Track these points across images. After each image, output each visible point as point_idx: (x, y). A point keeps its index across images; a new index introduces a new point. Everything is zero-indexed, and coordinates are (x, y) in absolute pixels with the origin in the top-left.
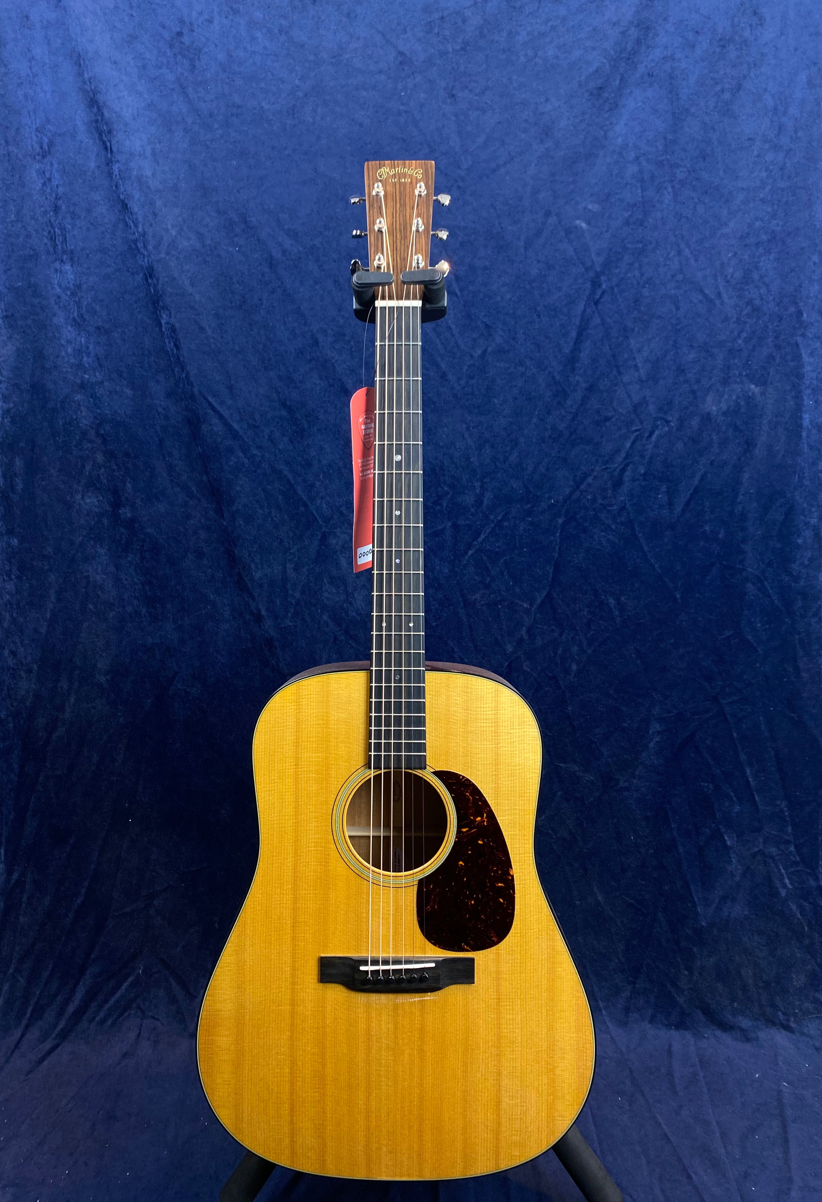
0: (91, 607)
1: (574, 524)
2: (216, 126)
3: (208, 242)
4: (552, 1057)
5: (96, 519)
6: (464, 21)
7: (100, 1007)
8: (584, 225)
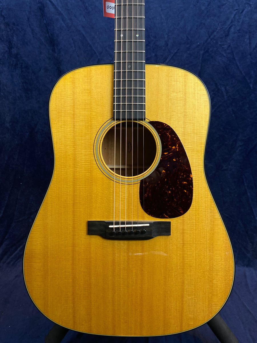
0: (2, 94)
1: (208, 54)
4: (212, 274)
5: (2, 55)
7: (8, 258)
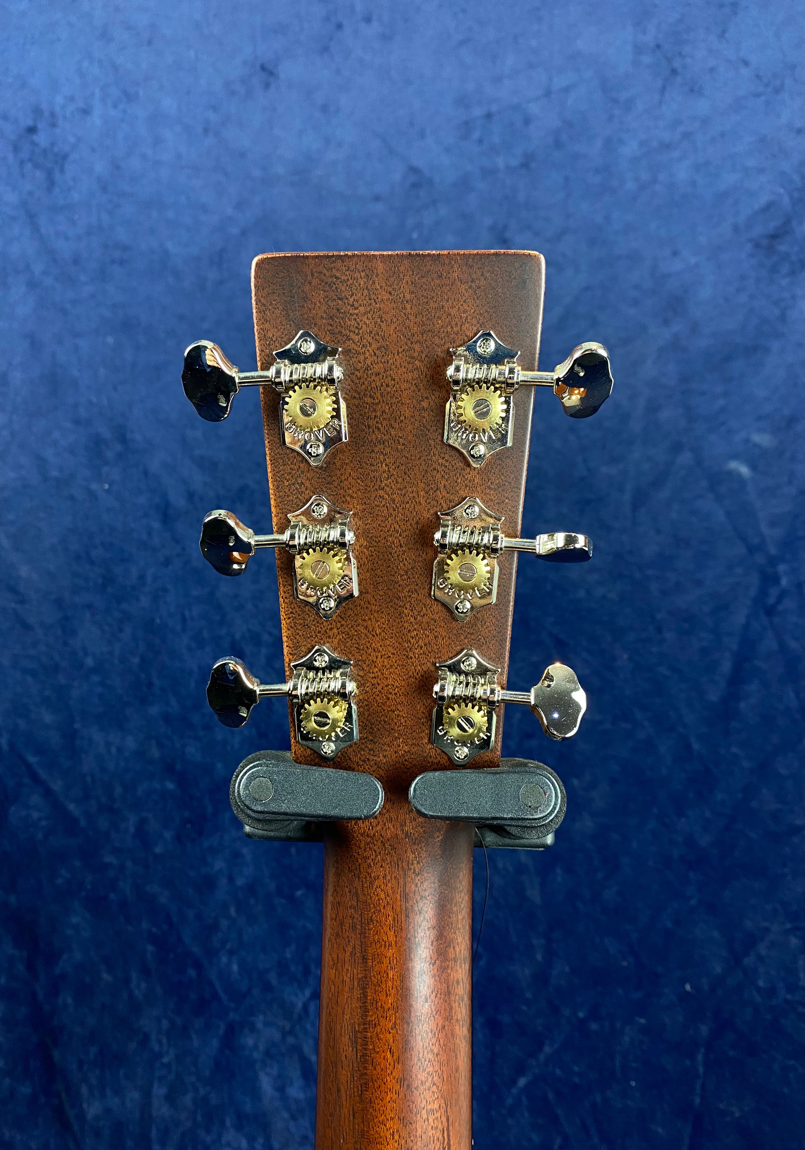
2: (83, 278)
3: (55, 473)
6: (527, 121)
8: (744, 470)
